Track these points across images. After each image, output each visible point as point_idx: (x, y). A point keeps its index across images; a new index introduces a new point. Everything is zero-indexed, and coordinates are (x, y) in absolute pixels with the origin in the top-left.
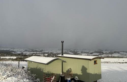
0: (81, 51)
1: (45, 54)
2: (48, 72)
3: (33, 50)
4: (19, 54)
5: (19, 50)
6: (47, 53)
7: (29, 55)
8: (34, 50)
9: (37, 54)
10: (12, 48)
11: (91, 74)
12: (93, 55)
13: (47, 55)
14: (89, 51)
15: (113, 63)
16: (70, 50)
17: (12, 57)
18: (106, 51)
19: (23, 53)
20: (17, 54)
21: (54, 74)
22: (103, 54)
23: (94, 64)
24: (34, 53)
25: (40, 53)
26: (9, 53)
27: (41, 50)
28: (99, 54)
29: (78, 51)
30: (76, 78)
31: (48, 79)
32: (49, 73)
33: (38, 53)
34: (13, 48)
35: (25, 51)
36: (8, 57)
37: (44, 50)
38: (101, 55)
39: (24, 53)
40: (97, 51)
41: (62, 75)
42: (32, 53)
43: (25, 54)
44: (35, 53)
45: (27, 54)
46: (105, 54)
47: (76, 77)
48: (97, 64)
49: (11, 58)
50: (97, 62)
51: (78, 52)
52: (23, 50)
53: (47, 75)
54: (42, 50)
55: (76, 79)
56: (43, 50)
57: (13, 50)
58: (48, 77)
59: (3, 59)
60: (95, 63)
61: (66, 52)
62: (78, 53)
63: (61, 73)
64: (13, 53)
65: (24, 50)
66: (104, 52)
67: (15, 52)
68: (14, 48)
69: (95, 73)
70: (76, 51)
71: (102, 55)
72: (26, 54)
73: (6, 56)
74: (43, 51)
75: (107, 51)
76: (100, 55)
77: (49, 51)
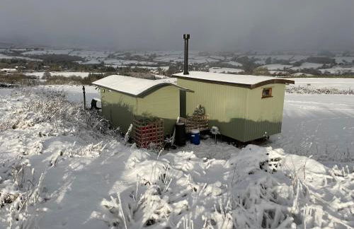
0: (267, 57)
1: (161, 68)
2: (143, 114)
3: (129, 54)
4: (95, 67)
5: (94, 53)
6: (167, 64)
7: (121, 68)
8: (132, 55)
9: (141, 65)
10: (74, 50)
11: (251, 122)
12: (302, 67)
13: (167, 68)
14: (290, 56)
15: (346, 93)
16: (233, 55)
17: (77, 74)
18: (344, 55)
19: (105, 62)
20: (89, 65)
21: (159, 119)
22: (334, 64)
23: (263, 97)
24: (132, 65)
25: (150, 63)
26: (68, 63)
27: (150, 54)
28: (321, 65)
29: (256, 57)
30: (214, 130)
31: (144, 129)
32: (148, 117)
33: (142, 63)
34: (78, 50)
35: (109, 57)
36: (67, 74)
37: (160, 56)
38: (328, 67)
39: (108, 63)
40: (315, 56)
41: (180, 121)
42: (128, 62)
43: (109, 66)
44: (136, 62)
45: (115, 67)
46: (340, 64)
47: (214, 127)
48: (271, 96)
49: (75, 76)
50: (273, 93)
51: (257, 59)
52: (102, 55)
53: (141, 121)
54: (155, 56)
55: (213, 133)
56: (157, 54)
57: (78, 54)
58: (143, 125)
59: (56, 78)
60: (267, 93)
61: (221, 61)
62: (256, 63)
63: (178, 118)
64: (80, 62)
65: (106, 56)
66: (338, 60)
67: (83, 60)
68: (80, 50)
69: (264, 119)
70: (250, 57)
71: (328, 70)
72: (113, 66)
73: (63, 70)
74: (158, 59)
75: (348, 56)
76: (323, 68)
77: (172, 59)
